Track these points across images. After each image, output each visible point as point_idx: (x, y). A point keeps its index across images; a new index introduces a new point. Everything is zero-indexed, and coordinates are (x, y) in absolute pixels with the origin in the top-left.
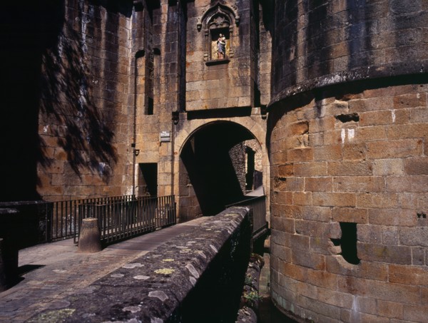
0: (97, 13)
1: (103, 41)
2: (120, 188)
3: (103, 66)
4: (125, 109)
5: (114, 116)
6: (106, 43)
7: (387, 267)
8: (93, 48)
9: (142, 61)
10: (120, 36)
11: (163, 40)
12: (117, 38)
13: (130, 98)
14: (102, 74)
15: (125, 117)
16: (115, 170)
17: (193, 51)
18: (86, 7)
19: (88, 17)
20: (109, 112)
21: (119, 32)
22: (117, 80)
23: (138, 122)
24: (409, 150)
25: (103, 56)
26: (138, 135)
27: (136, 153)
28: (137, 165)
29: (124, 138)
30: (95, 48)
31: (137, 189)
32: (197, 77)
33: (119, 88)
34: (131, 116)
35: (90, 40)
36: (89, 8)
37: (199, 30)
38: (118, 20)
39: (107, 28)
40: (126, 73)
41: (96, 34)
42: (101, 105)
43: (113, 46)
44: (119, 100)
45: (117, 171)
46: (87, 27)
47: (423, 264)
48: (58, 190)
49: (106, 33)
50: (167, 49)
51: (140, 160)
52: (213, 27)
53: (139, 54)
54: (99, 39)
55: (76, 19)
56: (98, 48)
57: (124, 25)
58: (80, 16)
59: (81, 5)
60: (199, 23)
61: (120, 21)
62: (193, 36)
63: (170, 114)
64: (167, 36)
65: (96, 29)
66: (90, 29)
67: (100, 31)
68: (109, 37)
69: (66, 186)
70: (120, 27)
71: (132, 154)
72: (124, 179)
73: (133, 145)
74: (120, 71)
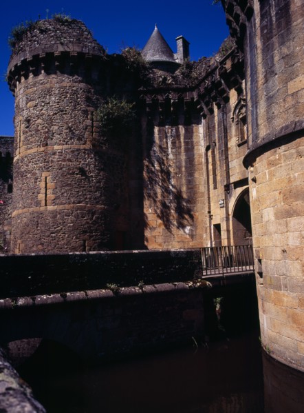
0: (177, 131)
1: (183, 148)
2: (202, 243)
3: (184, 164)
4: (202, 188)
5: (194, 194)
6: (185, 148)
7: (272, 292)
8: (176, 155)
9: (210, 153)
10: (195, 140)
11: (217, 135)
12: (192, 142)
13: (205, 180)
14: (183, 169)
15: (203, 193)
16: (198, 231)
17: (231, 138)
18: (170, 130)
19: (172, 136)
20: (190, 192)
21: (194, 137)
22: (195, 170)
23: (211, 196)
24: (275, 200)
25: (183, 157)
26: (212, 204)
27: (211, 217)
28: (212, 226)
29: (203, 208)
30: (177, 154)
31: (213, 243)
32: (234, 156)
33: (196, 175)
34: (206, 192)
35: (174, 150)
36: (172, 130)
37: (233, 121)
38: (192, 130)
39: (185, 138)
40: (201, 163)
41: (177, 145)
42: (184, 189)
43: (190, 148)
44: (197, 183)
45: (199, 231)
46: (172, 143)
47: (287, 290)
48: (160, 245)
49: (184, 142)
50: (219, 141)
51: (214, 222)
52: (241, 116)
53: (208, 149)
54: (180, 147)
55: (164, 140)
56: (180, 153)
57: (197, 131)
58: (166, 137)
59: (167, 131)
60: (232, 117)
61: (194, 130)
62: (230, 127)
63: (223, 187)
64: (218, 131)
65: (177, 142)
66: (173, 143)
67: (180, 142)
68: (187, 144)
69: (165, 242)
70: (195, 134)
71: (208, 219)
72: (204, 236)
73: (209, 212)
74: (196, 163)
